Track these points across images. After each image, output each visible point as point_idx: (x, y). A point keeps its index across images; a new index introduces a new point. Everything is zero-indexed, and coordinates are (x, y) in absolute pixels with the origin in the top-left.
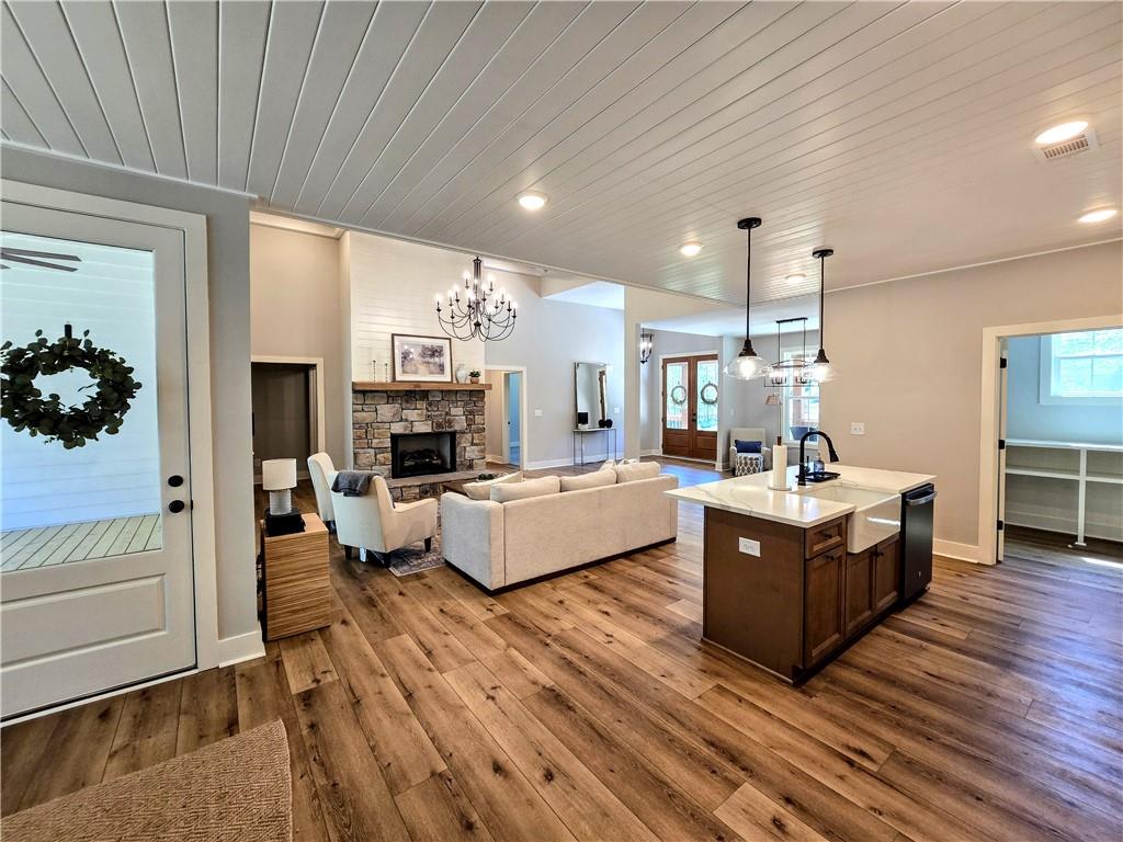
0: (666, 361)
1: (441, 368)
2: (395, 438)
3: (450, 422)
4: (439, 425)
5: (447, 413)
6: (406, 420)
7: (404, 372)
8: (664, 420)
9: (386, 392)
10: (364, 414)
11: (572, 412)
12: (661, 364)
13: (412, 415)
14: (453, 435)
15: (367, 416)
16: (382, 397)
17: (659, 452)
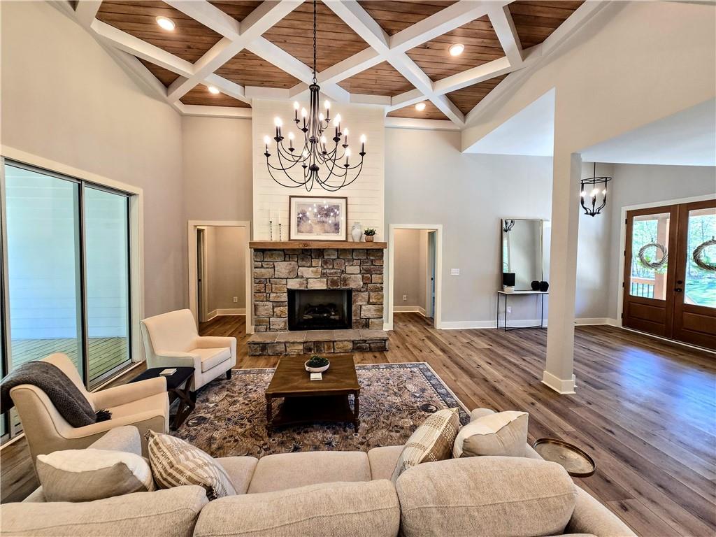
0: (631, 215)
1: (336, 227)
2: (291, 293)
3: (345, 280)
4: (334, 283)
5: (343, 272)
6: (302, 277)
7: (299, 231)
8: (626, 285)
9: (283, 250)
10: (263, 270)
11: (495, 271)
12: (624, 217)
13: (307, 272)
14: (350, 292)
15: (266, 272)
16: (279, 255)
17: (617, 322)
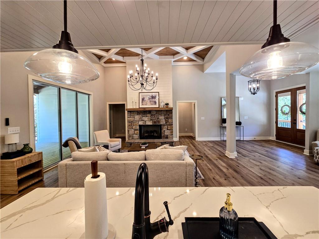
0: (277, 93)
1: (155, 102)
2: (140, 126)
3: (159, 122)
4: (155, 122)
5: (158, 118)
6: (144, 120)
7: (142, 105)
8: (277, 123)
9: (137, 111)
10: (130, 118)
12: (275, 94)
13: (145, 119)
14: (161, 125)
15: (132, 119)
16: (136, 113)
17: (274, 138)
